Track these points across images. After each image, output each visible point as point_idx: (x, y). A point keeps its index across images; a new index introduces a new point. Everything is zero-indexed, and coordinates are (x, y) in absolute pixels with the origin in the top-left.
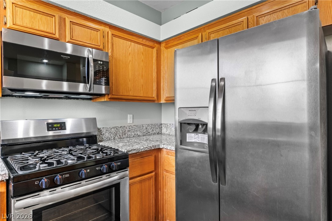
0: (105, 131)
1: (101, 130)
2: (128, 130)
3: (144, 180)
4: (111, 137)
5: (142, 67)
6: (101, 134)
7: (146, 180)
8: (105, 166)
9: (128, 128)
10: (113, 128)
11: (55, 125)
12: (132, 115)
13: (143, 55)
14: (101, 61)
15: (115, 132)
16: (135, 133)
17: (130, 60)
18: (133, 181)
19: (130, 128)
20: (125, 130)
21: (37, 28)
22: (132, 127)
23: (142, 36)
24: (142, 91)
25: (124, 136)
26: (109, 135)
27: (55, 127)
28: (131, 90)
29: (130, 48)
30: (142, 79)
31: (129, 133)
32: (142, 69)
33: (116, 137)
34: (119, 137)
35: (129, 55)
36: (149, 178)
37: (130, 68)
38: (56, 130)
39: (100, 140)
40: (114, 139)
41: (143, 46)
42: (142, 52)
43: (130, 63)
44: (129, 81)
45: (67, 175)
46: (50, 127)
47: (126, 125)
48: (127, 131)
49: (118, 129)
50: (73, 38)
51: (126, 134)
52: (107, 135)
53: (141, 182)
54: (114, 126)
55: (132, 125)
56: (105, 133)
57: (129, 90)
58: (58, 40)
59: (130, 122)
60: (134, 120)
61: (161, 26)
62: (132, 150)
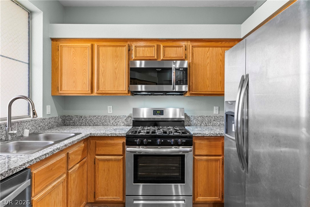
0: (193, 118)
1: (190, 118)
2: (214, 119)
3: (211, 160)
4: (198, 124)
5: (220, 66)
6: (190, 121)
7: (213, 161)
8: (173, 140)
9: (213, 118)
10: (200, 117)
11: (158, 112)
12: (218, 107)
13: (221, 55)
14: (181, 68)
15: (201, 120)
16: (221, 122)
17: (208, 63)
18: (199, 158)
19: (215, 118)
20: (211, 119)
21: (146, 56)
22: (218, 117)
23: (221, 40)
24: (220, 86)
25: (209, 124)
26: (196, 122)
27: (158, 113)
28: (208, 87)
29: (209, 52)
30: (220, 76)
31: (215, 122)
32: (221, 67)
33: (202, 124)
34: (205, 124)
35: (207, 59)
36: (216, 160)
37: (208, 69)
38: (158, 115)
39: (189, 125)
40: (201, 125)
41: (222, 48)
42: (220, 53)
43: (208, 64)
44: (207, 80)
45: (150, 141)
46: (155, 113)
47: (212, 115)
48: (212, 120)
49: (204, 118)
50: (165, 56)
51: (212, 123)
52: (195, 122)
53: (207, 160)
54: (201, 115)
55: (218, 116)
56: (193, 120)
57: (207, 87)
58: (156, 60)
59: (216, 113)
60: (220, 111)
61: (242, 25)
62: (197, 133)
